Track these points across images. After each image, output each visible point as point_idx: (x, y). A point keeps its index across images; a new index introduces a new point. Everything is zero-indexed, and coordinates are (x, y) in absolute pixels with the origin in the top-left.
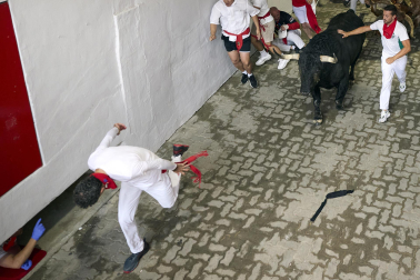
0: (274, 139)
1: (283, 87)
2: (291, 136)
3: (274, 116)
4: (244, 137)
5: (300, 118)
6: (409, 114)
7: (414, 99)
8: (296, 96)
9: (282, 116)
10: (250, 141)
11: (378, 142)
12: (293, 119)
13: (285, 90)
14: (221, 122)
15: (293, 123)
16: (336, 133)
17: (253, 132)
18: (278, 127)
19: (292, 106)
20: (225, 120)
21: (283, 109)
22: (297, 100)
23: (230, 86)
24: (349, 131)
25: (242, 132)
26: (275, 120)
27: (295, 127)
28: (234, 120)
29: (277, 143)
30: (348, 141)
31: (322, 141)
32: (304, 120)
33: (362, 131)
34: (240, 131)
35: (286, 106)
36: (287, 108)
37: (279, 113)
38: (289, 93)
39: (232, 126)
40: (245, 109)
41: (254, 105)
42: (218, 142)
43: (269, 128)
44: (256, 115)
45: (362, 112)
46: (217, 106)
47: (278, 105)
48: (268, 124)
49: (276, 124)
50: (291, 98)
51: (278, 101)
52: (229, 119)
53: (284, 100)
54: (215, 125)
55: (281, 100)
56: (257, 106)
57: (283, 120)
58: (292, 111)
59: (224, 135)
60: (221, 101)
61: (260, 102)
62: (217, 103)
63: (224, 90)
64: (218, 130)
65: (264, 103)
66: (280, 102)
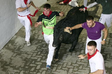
0: (33, 69)
2: (41, 67)
3: (32, 58)
4: (18, 69)
8: (43, 48)
9: (36, 58)
10: (21, 71)
11: (84, 68)
13: (37, 46)
14: (6, 62)
15: (42, 61)
16: (63, 65)
17: (22, 66)
18: (34, 63)
19: (41, 53)
20: (8, 61)
21: (37, 55)
22: (43, 50)
24: (70, 64)
25: (17, 67)
26: (33, 60)
28: (13, 61)
29: (34, 71)
30: (69, 69)
31: (57, 69)
33: (76, 63)
34: (16, 66)
35: (38, 53)
36: (38, 54)
37: (35, 57)
38: (39, 47)
39: (11, 64)
40: (18, 56)
41: (22, 53)
42: (5, 72)
43: (30, 64)
44: (23, 58)
45: (75, 55)
46: (3, 54)
47: (34, 53)
48: (29, 62)
49: (33, 62)
50: (40, 49)
51: (34, 51)
52: (10, 60)
53: (37, 50)
54: (3, 64)
55: (35, 50)
56: (23, 54)
57: (37, 60)
58: (41, 55)
59: (8, 68)
60: (5, 52)
61: (25, 52)
62: (3, 53)
63: (7, 46)
64: (5, 66)
65: (27, 52)
66: (35, 51)
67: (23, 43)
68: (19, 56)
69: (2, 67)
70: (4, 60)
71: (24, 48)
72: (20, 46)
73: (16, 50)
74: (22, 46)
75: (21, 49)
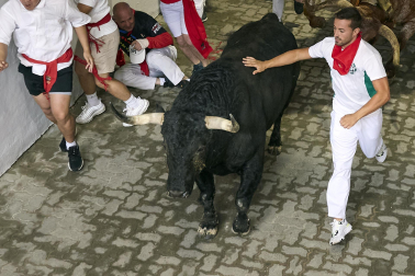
0: (123, 260)
1: (141, 158)
3: (123, 214)
4: (64, 255)
5: (176, 218)
6: (388, 213)
7: (398, 183)
9: (139, 216)
10: (76, 263)
11: (328, 266)
12: (161, 220)
13: (145, 165)
14: (20, 227)
15: (162, 229)
16: (244, 248)
17: (84, 245)
18: (131, 237)
20: (28, 222)
23: (39, 156)
24: (272, 245)
25: (61, 247)
26: (125, 222)
27: (165, 237)
28: (46, 223)
29: (128, 267)
30: (268, 264)
31: (218, 263)
32: (183, 223)
33: (296, 244)
34: (57, 243)
35: (146, 195)
36: (149, 199)
37: (134, 209)
38: (152, 170)
39: (41, 235)
40: (66, 201)
41: (84, 194)
42: (15, 264)
43: (114, 238)
44: (89, 212)
45: (296, 208)
46: (11, 194)
47: (131, 193)
48: (112, 230)
49: (128, 230)
50: (158, 179)
51: (132, 185)
52: (36, 220)
53: (143, 184)
54: (9, 232)
55: (137, 184)
56: (90, 195)
57: (142, 222)
58: (160, 205)
59: (25, 252)
60: (20, 185)
61: (96, 187)
62: (12, 189)
63: (26, 163)
64: (15, 242)
65: (103, 190)
66: (136, 188)
68: (72, 204)
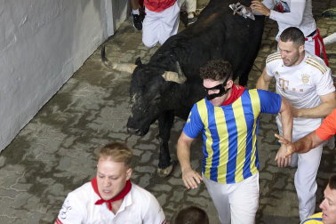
2: (152, 183)
19: (152, 137)
21: (139, 142)
67: (97, 102)
69: (28, 180)
70: (37, 158)
71: (98, 120)
72: (88, 114)
73: (75, 126)
74: (94, 113)
75: (91, 122)
